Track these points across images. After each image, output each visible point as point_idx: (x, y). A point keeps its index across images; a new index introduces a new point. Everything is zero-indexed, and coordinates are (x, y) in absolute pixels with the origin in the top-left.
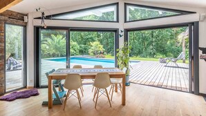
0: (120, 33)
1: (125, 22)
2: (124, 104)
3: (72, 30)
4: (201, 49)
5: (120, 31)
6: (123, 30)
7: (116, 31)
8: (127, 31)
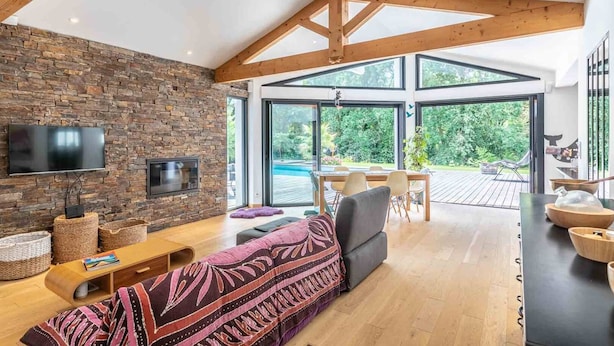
0: (408, 110)
1: (418, 89)
2: (428, 219)
3: (323, 105)
4: (548, 137)
5: (407, 107)
6: (413, 104)
7: (399, 105)
8: (420, 105)
